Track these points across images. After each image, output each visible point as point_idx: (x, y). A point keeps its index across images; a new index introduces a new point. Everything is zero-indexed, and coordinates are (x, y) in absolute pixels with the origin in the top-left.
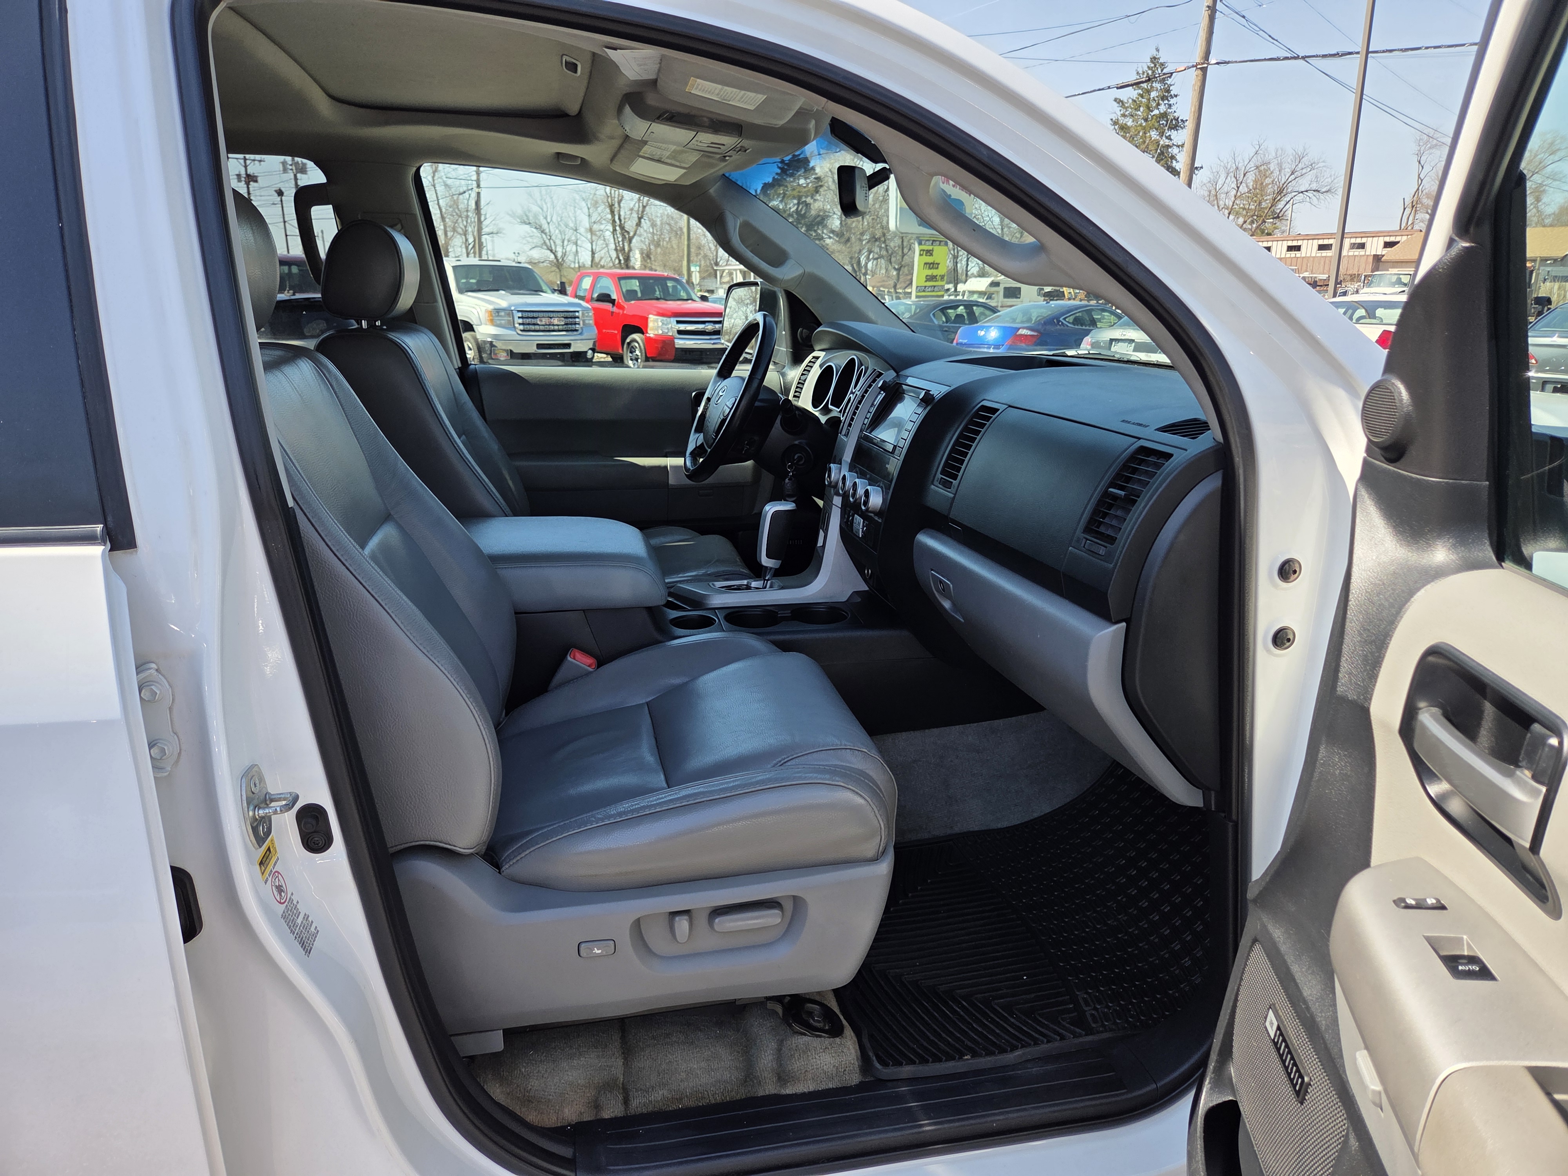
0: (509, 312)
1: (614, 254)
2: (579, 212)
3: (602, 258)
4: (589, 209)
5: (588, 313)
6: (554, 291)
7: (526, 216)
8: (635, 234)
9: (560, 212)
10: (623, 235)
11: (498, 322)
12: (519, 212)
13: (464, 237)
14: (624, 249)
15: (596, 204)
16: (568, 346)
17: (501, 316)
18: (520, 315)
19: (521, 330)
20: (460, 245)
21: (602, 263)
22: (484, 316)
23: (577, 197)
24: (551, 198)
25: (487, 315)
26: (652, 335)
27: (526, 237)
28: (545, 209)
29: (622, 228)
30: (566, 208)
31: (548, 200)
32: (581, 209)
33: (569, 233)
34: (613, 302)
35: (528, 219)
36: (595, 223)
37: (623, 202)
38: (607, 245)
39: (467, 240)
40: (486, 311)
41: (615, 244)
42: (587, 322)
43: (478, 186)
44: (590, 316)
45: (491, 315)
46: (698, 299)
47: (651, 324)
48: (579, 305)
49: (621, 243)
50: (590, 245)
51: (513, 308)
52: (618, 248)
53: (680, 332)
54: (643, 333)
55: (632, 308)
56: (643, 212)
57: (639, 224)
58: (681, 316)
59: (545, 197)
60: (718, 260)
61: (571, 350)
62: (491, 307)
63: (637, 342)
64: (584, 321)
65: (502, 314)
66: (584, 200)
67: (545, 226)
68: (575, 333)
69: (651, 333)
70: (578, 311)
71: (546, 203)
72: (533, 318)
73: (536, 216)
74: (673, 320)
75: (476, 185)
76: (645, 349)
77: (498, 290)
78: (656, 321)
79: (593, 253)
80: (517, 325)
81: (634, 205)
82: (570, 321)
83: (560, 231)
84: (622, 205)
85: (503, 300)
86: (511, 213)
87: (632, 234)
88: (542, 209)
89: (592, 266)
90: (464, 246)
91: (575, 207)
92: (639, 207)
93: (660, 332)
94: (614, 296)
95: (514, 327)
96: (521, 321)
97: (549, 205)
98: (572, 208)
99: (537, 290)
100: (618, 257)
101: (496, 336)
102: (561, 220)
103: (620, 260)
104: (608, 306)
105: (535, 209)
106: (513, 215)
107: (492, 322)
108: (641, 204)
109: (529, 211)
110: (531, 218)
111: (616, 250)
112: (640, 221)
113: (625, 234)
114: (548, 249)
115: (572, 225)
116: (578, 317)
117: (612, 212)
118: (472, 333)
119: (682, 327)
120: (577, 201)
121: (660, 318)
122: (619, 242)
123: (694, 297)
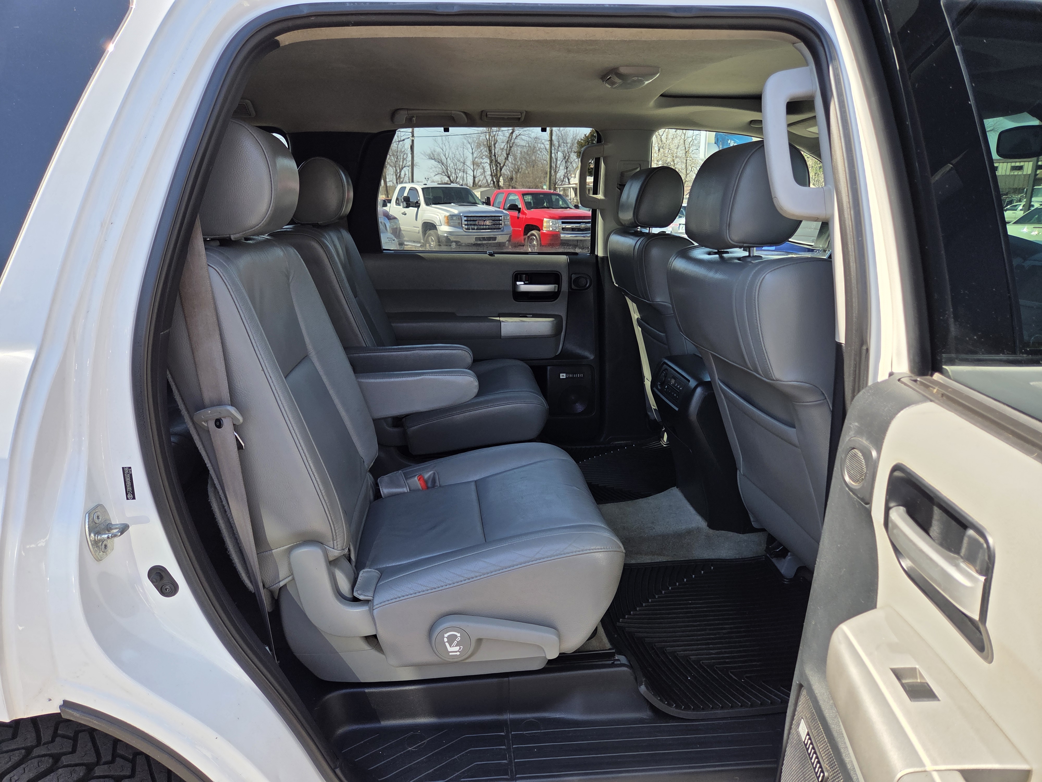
0: (458, 216)
1: (489, 179)
2: (466, 151)
3: (479, 181)
4: (472, 149)
5: (507, 217)
6: (483, 203)
7: (433, 154)
8: (504, 165)
9: (454, 152)
10: (496, 166)
11: (452, 224)
12: (429, 152)
13: (394, 168)
14: (497, 175)
15: (479, 146)
16: (495, 239)
17: (453, 220)
18: (466, 219)
19: (466, 229)
20: (392, 173)
21: (480, 183)
22: (443, 220)
23: (465, 142)
24: (449, 142)
25: (445, 219)
26: (545, 231)
27: (432, 168)
28: (444, 150)
29: (496, 161)
30: (458, 149)
31: (447, 144)
32: (467, 149)
33: (460, 166)
34: (519, 210)
35: (434, 156)
36: (476, 158)
37: (497, 144)
38: (484, 172)
39: (396, 170)
40: (445, 216)
41: (491, 172)
42: (506, 223)
43: (413, 136)
44: (508, 219)
45: (448, 220)
46: (573, 207)
47: (545, 224)
48: (502, 212)
49: (495, 171)
50: (472, 173)
51: (461, 214)
52: (493, 174)
53: (563, 229)
54: (539, 230)
55: (532, 214)
56: (510, 150)
57: (507, 159)
58: (565, 219)
59: (445, 142)
60: (557, 181)
61: (496, 241)
62: (448, 214)
63: (535, 236)
64: (504, 222)
65: (455, 218)
66: (469, 143)
67: (444, 161)
68: (500, 230)
69: (545, 230)
70: (501, 216)
71: (445, 146)
72: (474, 221)
73: (439, 154)
74: (560, 221)
75: (411, 135)
76: (540, 239)
77: (450, 203)
78: (549, 222)
79: (474, 177)
80: (463, 226)
81: (504, 146)
82: (496, 221)
83: (454, 164)
84: (496, 146)
85: (454, 209)
86: (423, 153)
87: (502, 165)
88: (443, 150)
89: (473, 186)
90: (394, 174)
91: (463, 148)
92: (507, 147)
93: (551, 229)
94: (520, 206)
95: (462, 226)
96: (466, 223)
97: (447, 147)
98: (462, 149)
99: (475, 204)
100: (493, 180)
101: (450, 233)
102: (455, 157)
103: (494, 182)
104: (515, 213)
105: (438, 150)
106: (425, 154)
107: (448, 224)
108: (509, 146)
109: (435, 151)
110: (435, 156)
111: (491, 175)
112: (508, 157)
113: (498, 165)
114: (446, 175)
115: (462, 160)
116: (501, 220)
117: (490, 151)
118: (435, 231)
119: (564, 226)
120: (465, 144)
121: (551, 221)
122: (494, 170)
123: (571, 206)
